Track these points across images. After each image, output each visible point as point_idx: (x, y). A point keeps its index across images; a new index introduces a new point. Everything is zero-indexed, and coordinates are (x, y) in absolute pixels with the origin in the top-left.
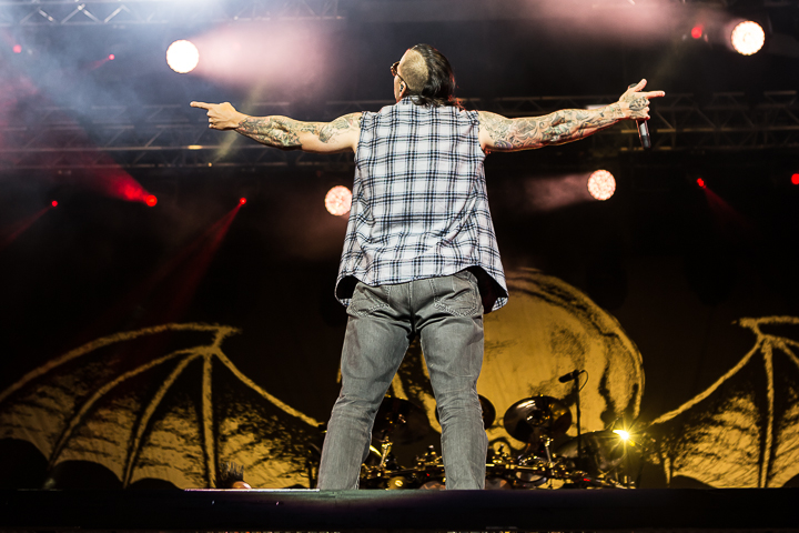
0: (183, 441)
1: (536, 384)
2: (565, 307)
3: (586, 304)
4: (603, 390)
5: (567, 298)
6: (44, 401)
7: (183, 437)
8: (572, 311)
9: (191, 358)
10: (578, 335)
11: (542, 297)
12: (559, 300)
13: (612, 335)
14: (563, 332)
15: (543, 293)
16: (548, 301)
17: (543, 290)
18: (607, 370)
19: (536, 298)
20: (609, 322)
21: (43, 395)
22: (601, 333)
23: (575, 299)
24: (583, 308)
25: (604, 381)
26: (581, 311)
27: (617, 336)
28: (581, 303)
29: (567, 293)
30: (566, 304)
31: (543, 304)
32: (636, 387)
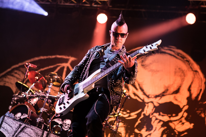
0: (54, 92)
1: (167, 85)
2: (182, 61)
3: (189, 60)
4: (189, 90)
5: (183, 57)
6: (16, 75)
7: (54, 91)
8: (184, 62)
9: (61, 67)
10: (184, 70)
11: (175, 56)
12: (180, 58)
13: (196, 71)
14: (179, 69)
15: (175, 55)
16: (177, 58)
17: (175, 54)
18: (192, 83)
19: (173, 57)
20: (196, 67)
21: (16, 73)
22: (192, 70)
23: (186, 58)
24: (188, 61)
25: (190, 87)
26: (187, 62)
27: (198, 72)
28: (188, 59)
29: (184, 56)
30: (182, 59)
31: (174, 59)
32: (201, 90)
